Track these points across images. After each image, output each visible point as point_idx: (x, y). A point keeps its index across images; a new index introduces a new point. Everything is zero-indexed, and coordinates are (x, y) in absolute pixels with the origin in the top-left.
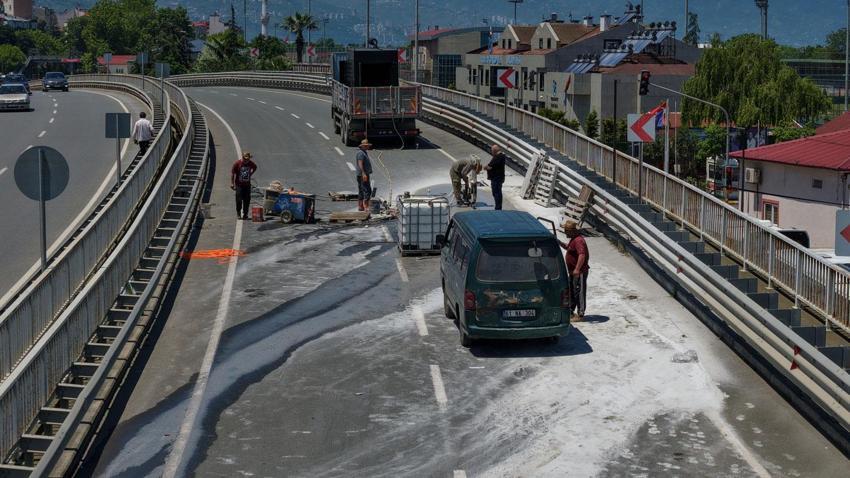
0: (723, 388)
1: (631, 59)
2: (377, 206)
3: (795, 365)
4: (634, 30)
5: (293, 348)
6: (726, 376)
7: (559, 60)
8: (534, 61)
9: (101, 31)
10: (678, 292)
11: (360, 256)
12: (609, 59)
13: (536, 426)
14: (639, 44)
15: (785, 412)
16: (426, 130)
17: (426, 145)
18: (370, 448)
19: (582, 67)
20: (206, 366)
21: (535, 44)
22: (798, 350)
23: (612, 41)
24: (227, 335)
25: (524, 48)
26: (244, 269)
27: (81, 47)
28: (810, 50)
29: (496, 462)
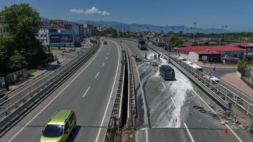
0: (193, 86)
1: (162, 36)
2: (147, 59)
3: (202, 86)
4: (162, 33)
5: (147, 79)
6: (192, 85)
7: (155, 36)
8: (152, 36)
9: (108, 31)
10: (182, 72)
11: (148, 66)
12: (160, 36)
13: (176, 91)
14: (163, 35)
15: (200, 90)
16: (147, 48)
17: (148, 50)
18: (161, 94)
19: (157, 37)
20: (140, 82)
21: (152, 35)
22: (202, 84)
23: (160, 34)
24: (140, 77)
25: (151, 35)
26: (138, 68)
27: (105, 33)
28: (177, 33)
29: (174, 96)
